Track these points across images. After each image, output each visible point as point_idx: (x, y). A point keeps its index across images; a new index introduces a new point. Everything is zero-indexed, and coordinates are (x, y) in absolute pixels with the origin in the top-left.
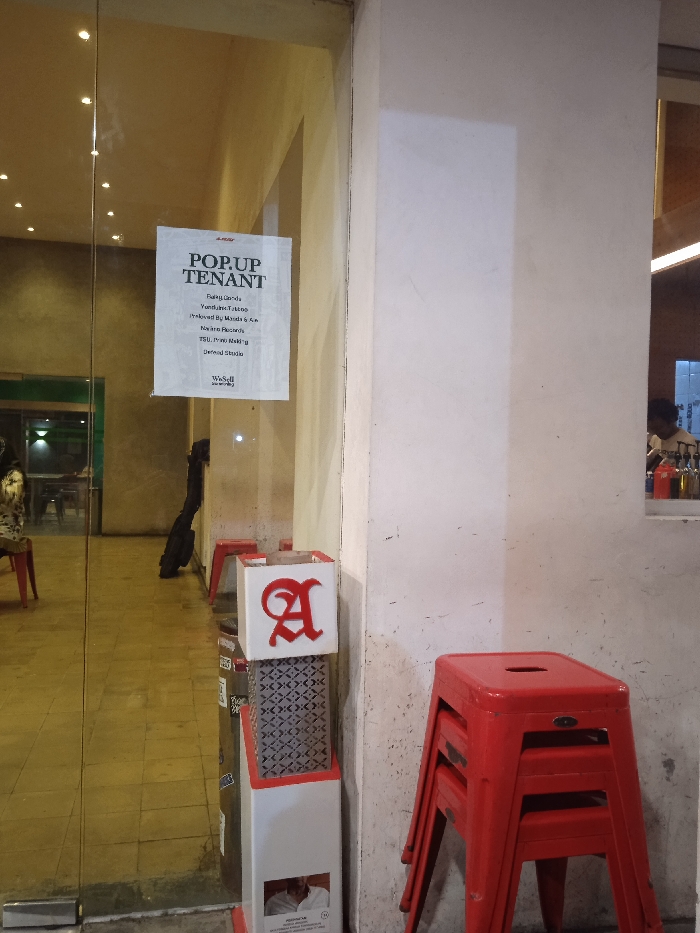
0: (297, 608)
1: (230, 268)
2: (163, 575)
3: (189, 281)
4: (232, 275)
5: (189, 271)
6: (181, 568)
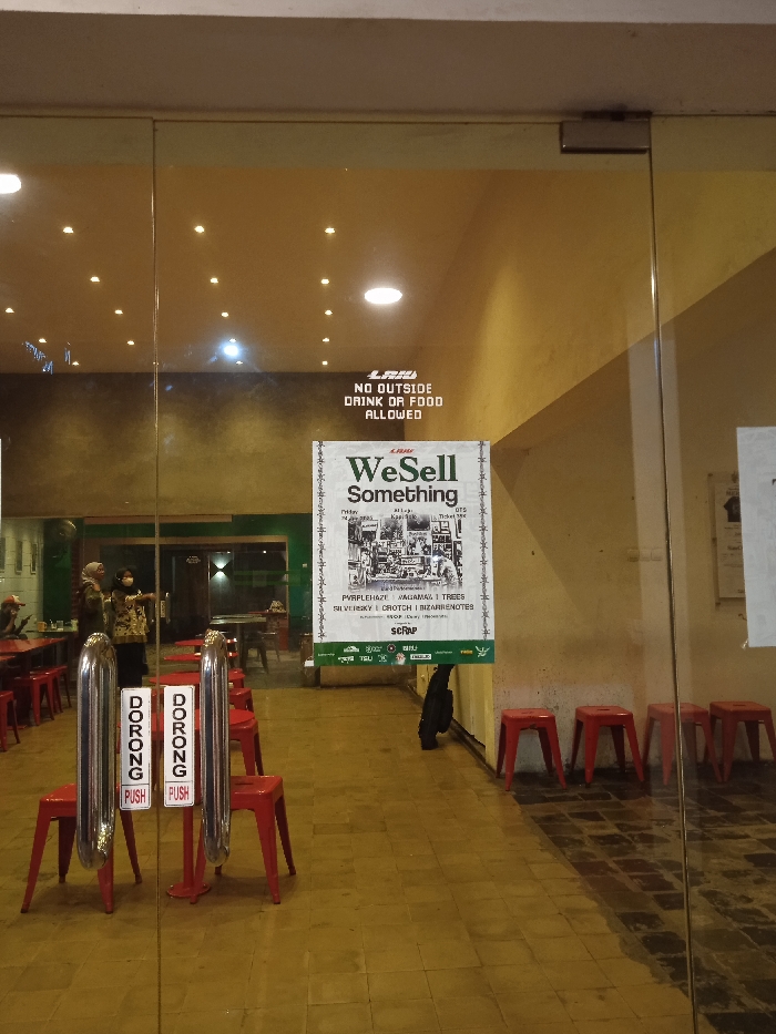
2: (426, 746)
6: (439, 734)
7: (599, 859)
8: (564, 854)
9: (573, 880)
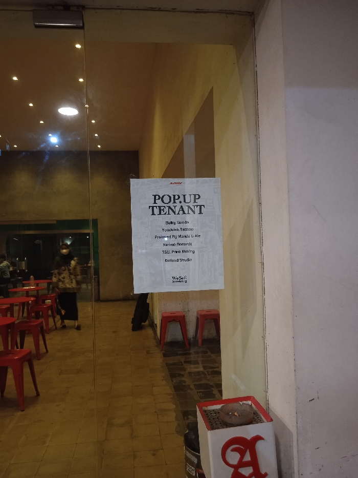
0: (247, 458)
1: (180, 202)
2: (134, 329)
3: (153, 214)
4: (182, 207)
5: (153, 207)
7: (187, 384)
8: (172, 381)
9: (170, 394)
